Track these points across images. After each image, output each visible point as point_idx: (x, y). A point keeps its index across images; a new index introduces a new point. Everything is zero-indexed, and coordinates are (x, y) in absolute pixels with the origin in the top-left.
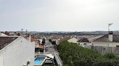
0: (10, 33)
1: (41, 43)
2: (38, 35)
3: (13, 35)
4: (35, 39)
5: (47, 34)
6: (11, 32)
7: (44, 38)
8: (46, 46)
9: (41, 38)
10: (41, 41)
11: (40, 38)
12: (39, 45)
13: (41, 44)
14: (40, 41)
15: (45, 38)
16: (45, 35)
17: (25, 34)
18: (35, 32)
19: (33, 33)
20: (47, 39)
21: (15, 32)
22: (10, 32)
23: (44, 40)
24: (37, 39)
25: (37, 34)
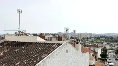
0: (47, 37)
1: (100, 57)
2: (92, 41)
3: (51, 40)
4: (88, 48)
5: (112, 38)
6: (48, 34)
7: (104, 47)
8: (109, 63)
9: (99, 45)
10: (99, 51)
11: (97, 47)
12: (96, 60)
13: (99, 59)
14: (97, 53)
15: (108, 47)
16: (106, 41)
17: (70, 38)
18: (87, 34)
19: (83, 36)
20: (110, 49)
21: (54, 35)
22: (46, 34)
23: (105, 50)
24: (92, 49)
25: (91, 38)
